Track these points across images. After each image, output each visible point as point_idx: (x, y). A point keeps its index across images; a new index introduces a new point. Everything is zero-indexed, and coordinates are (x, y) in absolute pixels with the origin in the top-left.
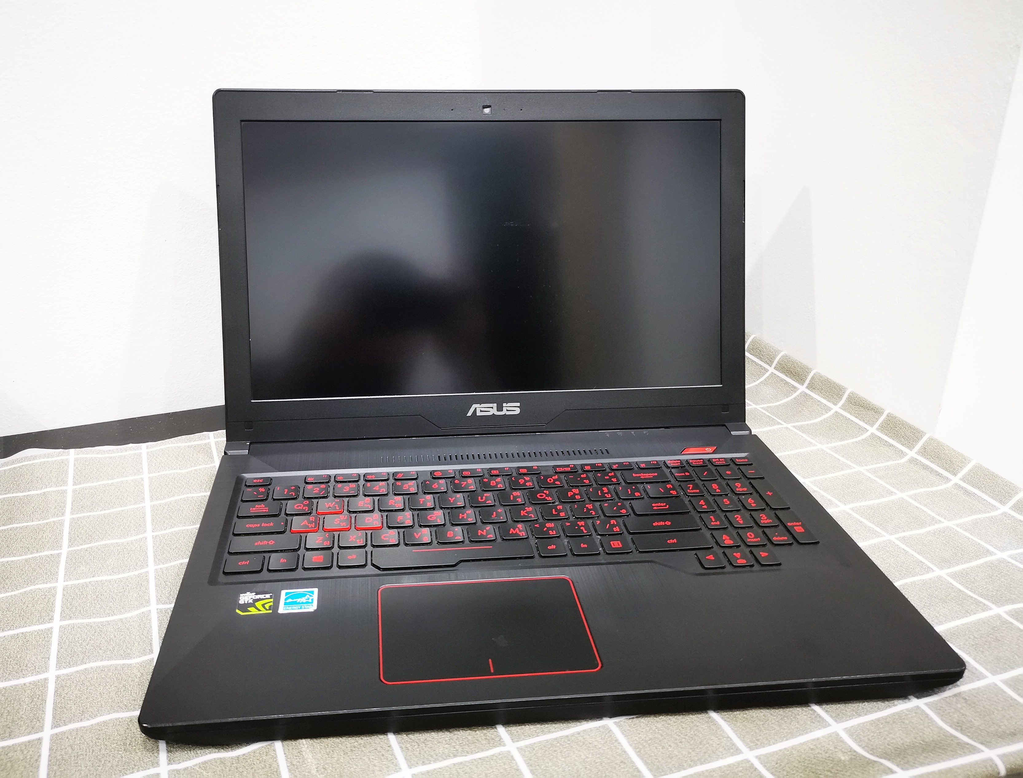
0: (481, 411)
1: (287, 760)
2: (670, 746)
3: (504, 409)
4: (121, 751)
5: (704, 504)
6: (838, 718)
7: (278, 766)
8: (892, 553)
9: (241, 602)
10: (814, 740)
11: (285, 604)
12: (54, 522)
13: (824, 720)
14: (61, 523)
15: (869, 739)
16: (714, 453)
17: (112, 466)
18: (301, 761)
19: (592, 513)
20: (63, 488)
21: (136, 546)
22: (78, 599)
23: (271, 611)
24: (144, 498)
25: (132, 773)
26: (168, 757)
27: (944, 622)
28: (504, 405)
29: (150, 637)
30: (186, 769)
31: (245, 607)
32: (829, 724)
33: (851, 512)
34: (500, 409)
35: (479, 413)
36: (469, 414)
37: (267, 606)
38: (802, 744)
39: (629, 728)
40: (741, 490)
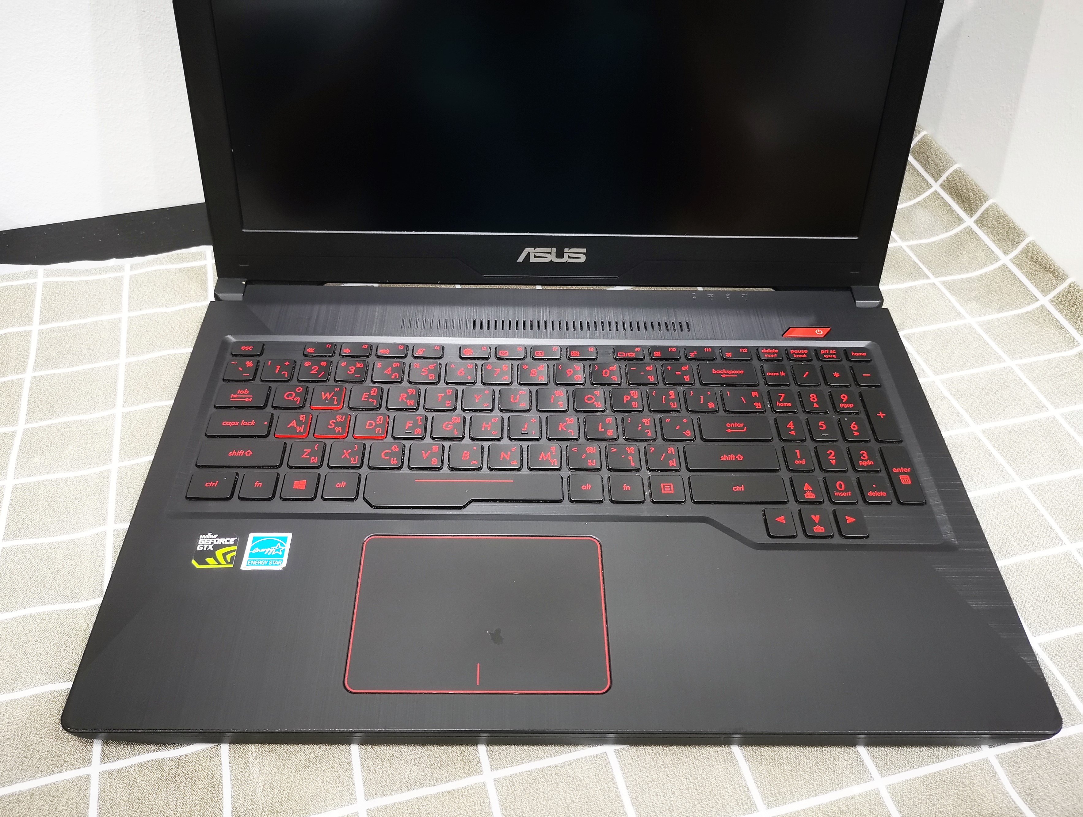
0: (535, 257)
1: (231, 771)
2: (673, 793)
3: (566, 255)
4: (52, 738)
5: (792, 427)
6: (884, 770)
7: (221, 777)
8: (1017, 510)
9: (199, 548)
10: (846, 799)
11: (251, 555)
12: (12, 381)
13: (867, 771)
14: (20, 384)
15: (914, 804)
16: (825, 338)
17: (87, 296)
18: (246, 775)
19: (648, 432)
20: (27, 328)
21: (102, 428)
22: (27, 507)
23: (232, 566)
24: (118, 352)
25: (60, 772)
26: (103, 750)
27: (1054, 629)
28: (566, 250)
29: (101, 572)
30: (119, 771)
31: (202, 556)
32: (871, 777)
33: (982, 437)
34: (560, 254)
35: (532, 259)
36: (521, 259)
37: (229, 557)
38: (832, 803)
39: (631, 761)
40: (846, 406)
